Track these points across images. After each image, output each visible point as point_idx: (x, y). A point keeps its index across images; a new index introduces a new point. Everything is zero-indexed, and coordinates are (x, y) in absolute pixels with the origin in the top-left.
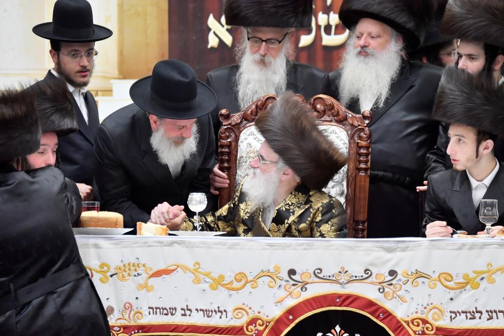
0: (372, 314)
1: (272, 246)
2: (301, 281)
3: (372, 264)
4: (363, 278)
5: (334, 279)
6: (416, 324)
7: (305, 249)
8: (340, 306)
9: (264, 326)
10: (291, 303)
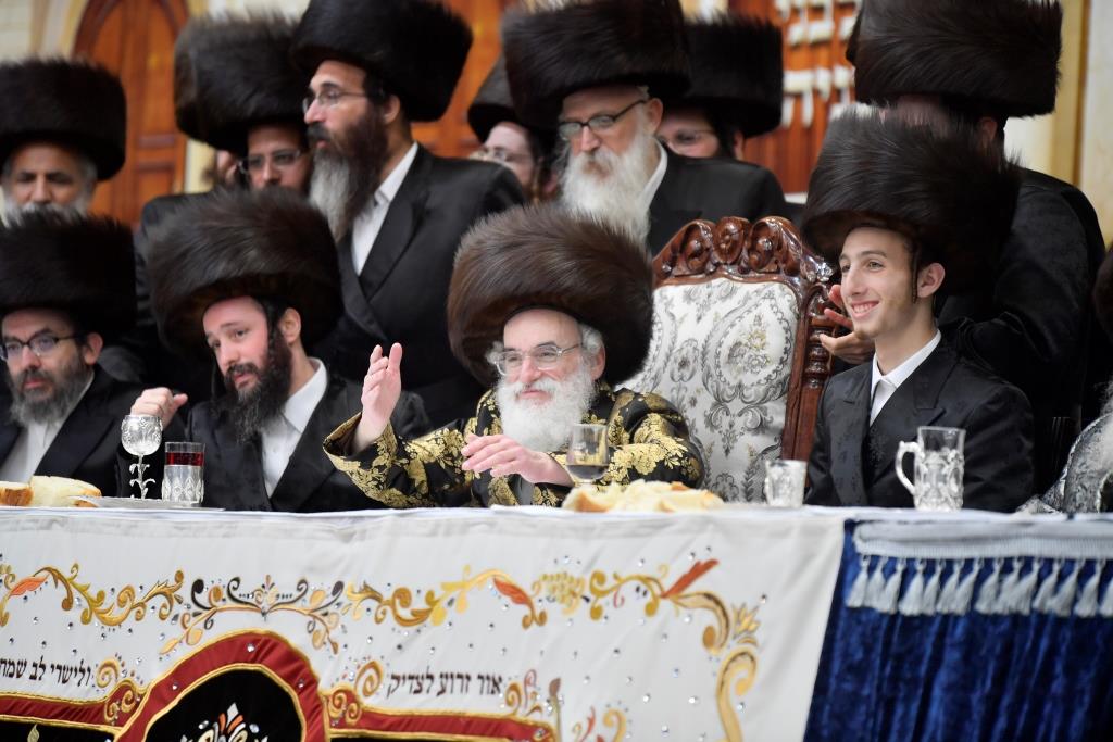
0: (288, 678)
1: (182, 529)
2: (208, 606)
3: (311, 569)
4: (293, 598)
5: (253, 601)
6: (337, 702)
7: (225, 536)
8: (253, 661)
9: (133, 704)
10: (184, 653)
